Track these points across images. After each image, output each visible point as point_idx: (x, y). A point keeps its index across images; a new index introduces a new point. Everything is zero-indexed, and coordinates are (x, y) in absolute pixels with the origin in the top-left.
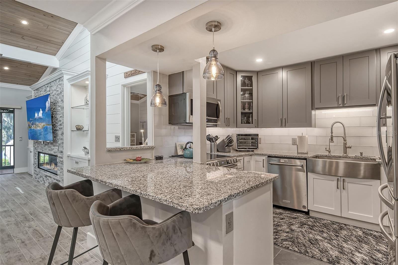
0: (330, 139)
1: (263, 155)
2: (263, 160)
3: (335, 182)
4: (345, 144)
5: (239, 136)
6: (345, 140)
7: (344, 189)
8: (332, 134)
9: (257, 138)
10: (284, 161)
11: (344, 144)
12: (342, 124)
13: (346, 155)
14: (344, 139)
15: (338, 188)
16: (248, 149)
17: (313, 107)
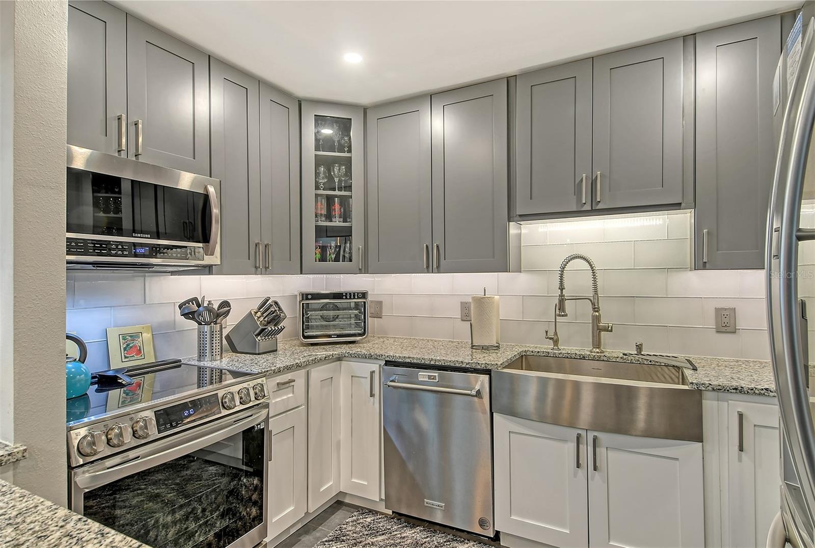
0: (556, 305)
1: (370, 357)
2: (372, 373)
3: (572, 446)
4: (597, 319)
5: (307, 299)
6: (596, 309)
7: (595, 469)
9: (365, 302)
10: (429, 377)
11: (593, 320)
12: (588, 262)
13: (598, 350)
14: (593, 304)
15: (578, 466)
16: (336, 337)
17: (512, 213)
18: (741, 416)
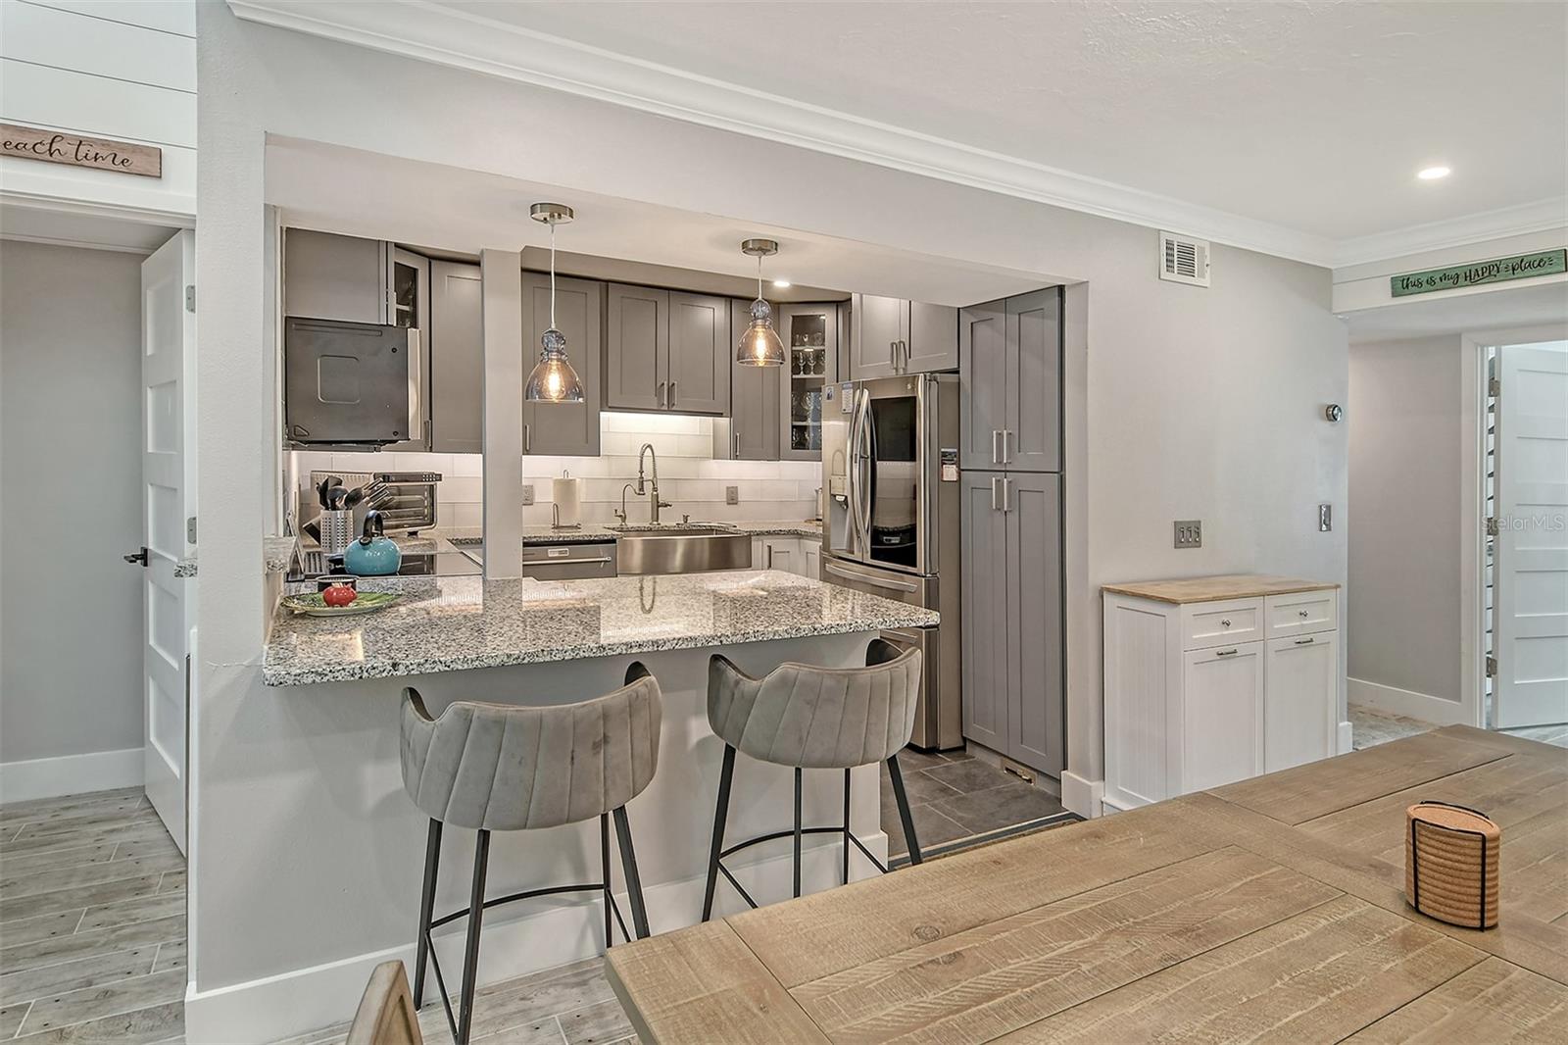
4: (655, 498)
6: (655, 489)
8: (641, 475)
10: (560, 552)
11: (652, 498)
12: (652, 450)
13: (656, 523)
14: (654, 485)
16: (407, 527)
17: (605, 404)
18: (770, 547)
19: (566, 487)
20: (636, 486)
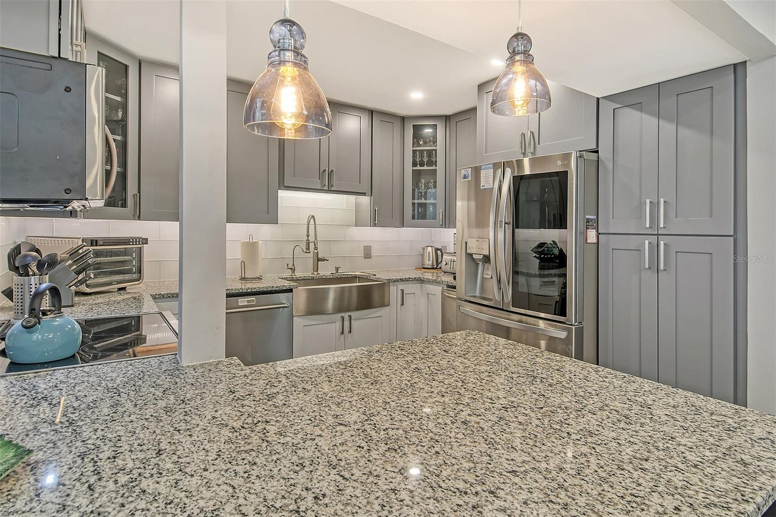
3: (338, 324)
4: (317, 254)
6: (316, 248)
7: (350, 332)
8: (308, 237)
10: (248, 301)
11: (314, 255)
12: (314, 219)
13: (317, 273)
14: (315, 245)
16: (116, 284)
17: (281, 184)
18: (402, 291)
19: (251, 248)
20: (304, 246)
